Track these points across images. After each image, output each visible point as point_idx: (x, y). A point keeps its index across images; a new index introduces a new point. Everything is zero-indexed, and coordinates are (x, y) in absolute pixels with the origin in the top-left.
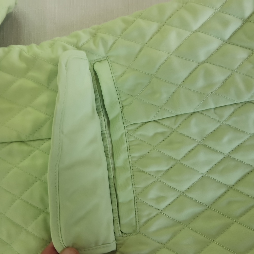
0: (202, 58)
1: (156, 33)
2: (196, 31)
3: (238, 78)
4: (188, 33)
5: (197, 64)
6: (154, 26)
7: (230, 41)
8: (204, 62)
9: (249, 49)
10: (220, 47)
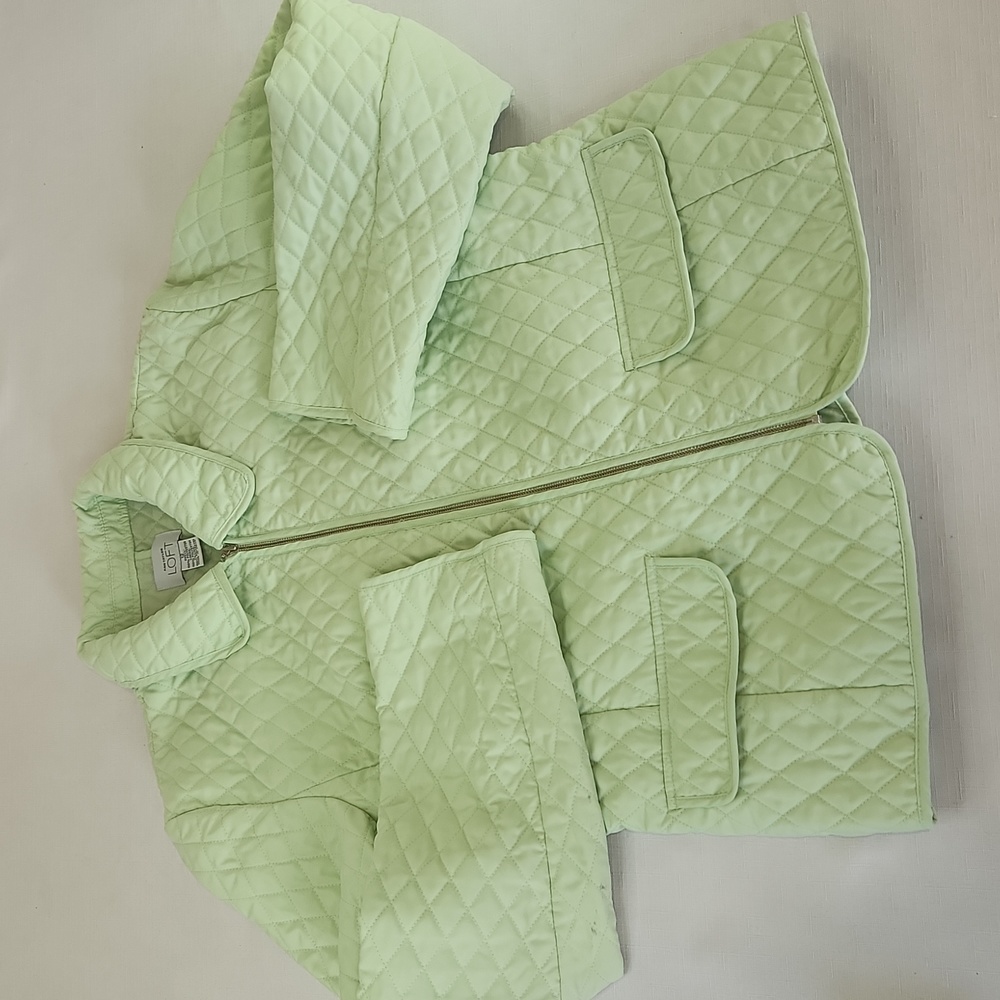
0: (717, 127)
1: (668, 107)
2: (710, 96)
3: (754, 143)
4: (702, 100)
5: (712, 136)
6: (665, 99)
7: (748, 102)
8: (720, 132)
9: (765, 106)
10: (738, 111)
